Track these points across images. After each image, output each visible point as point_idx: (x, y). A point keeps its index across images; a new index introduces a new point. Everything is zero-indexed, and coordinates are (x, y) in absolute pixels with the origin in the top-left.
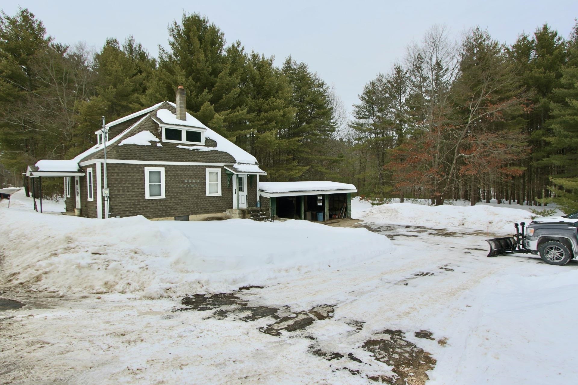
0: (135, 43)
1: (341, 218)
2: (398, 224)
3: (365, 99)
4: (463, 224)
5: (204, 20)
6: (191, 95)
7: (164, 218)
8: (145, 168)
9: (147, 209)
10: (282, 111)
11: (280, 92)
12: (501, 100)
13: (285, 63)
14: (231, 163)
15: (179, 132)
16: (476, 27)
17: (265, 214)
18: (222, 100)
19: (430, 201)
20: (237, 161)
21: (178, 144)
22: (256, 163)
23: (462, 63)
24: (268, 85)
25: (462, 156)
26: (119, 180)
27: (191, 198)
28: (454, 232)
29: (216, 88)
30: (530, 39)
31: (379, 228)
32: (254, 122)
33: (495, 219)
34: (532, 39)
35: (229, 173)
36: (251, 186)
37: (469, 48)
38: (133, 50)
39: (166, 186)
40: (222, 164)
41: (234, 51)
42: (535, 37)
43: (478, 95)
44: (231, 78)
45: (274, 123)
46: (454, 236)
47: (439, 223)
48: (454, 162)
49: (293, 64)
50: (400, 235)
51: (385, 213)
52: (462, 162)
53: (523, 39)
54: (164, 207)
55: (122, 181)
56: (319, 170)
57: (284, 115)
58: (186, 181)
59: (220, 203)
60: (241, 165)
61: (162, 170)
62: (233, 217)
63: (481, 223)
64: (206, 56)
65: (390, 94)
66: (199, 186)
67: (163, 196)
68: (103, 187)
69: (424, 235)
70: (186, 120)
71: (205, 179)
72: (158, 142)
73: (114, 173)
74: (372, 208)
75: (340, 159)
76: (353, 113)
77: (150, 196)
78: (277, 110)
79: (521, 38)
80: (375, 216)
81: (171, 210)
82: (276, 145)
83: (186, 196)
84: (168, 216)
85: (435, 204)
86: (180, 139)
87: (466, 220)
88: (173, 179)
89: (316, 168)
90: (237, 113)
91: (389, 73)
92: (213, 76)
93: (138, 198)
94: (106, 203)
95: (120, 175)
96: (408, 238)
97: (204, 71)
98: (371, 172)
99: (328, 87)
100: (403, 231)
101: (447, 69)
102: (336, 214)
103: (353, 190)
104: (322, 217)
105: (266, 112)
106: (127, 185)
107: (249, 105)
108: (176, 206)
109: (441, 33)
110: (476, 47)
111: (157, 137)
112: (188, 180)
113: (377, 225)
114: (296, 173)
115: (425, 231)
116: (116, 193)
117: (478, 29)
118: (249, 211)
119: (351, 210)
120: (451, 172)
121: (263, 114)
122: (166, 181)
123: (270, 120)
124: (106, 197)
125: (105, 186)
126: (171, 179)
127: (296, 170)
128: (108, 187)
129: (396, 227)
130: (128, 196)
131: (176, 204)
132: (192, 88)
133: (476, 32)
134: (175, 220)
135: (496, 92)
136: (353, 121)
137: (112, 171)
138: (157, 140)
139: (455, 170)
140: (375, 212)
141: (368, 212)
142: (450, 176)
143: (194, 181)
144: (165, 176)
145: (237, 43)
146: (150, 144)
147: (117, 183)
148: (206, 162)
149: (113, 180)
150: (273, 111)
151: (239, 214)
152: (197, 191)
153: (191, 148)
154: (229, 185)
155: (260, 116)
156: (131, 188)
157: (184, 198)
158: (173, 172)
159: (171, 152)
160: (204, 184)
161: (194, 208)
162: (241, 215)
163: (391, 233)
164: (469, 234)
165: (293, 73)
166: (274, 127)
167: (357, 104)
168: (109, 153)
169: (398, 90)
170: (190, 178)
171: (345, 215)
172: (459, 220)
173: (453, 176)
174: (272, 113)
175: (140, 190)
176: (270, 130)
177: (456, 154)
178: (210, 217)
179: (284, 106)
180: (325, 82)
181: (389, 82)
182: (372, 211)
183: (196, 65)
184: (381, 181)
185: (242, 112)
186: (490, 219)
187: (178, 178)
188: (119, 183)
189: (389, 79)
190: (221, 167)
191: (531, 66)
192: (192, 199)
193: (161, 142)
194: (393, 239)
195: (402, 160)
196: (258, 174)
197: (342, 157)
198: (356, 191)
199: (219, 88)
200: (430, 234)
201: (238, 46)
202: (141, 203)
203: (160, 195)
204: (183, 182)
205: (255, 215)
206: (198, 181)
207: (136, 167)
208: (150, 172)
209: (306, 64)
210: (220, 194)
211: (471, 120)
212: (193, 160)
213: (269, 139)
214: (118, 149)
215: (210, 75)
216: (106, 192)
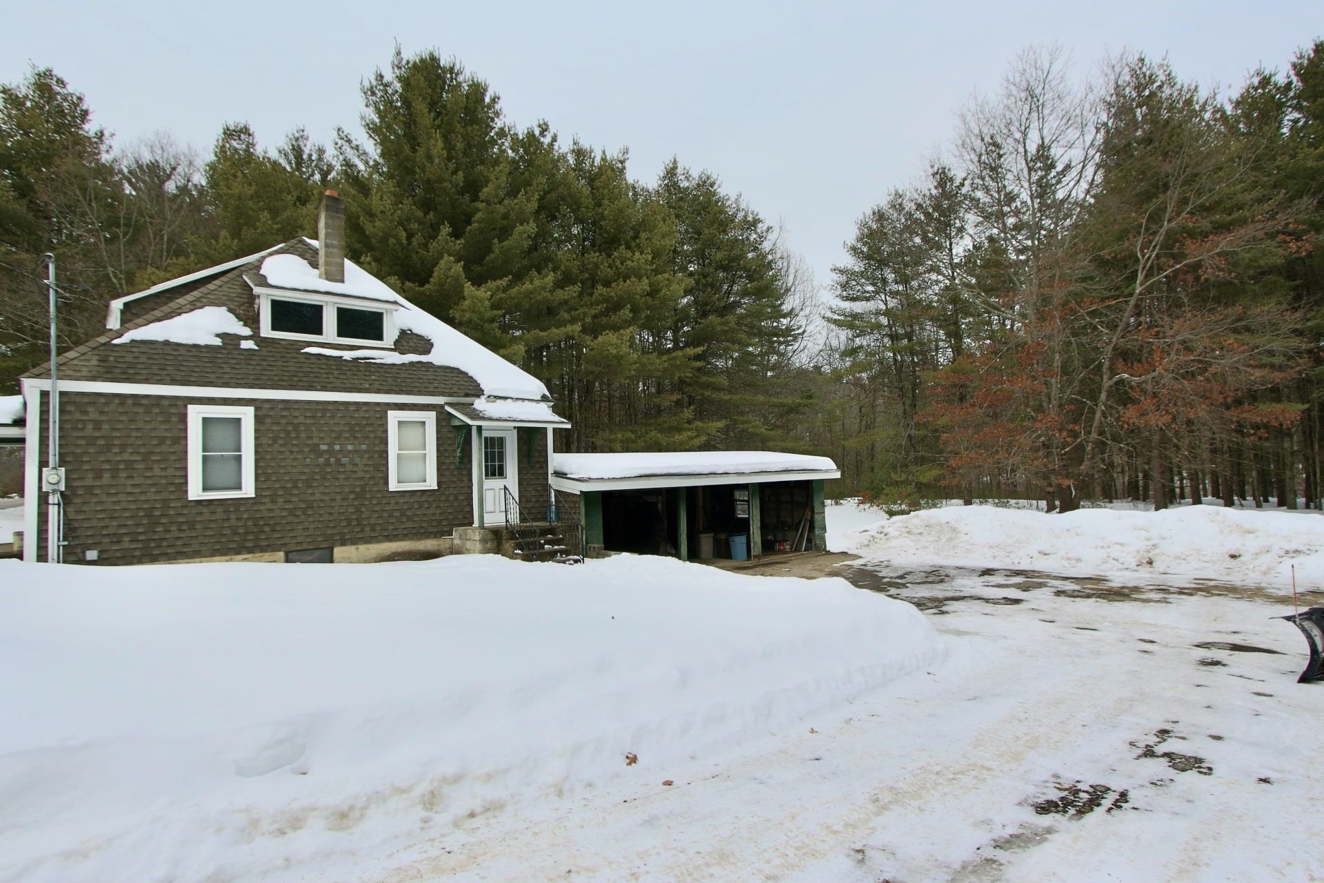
0: (309, 144)
1: (797, 550)
2: (960, 564)
3: (862, 252)
4: (1150, 563)
5: (451, 70)
6: (409, 243)
7: (250, 556)
8: (190, 407)
9: (192, 528)
10: (646, 281)
11: (643, 235)
12: (1222, 228)
13: (662, 175)
14: (467, 395)
15: (317, 310)
16: (1137, 56)
17: (562, 539)
18: (492, 256)
19: (1043, 504)
20: (487, 393)
21: (310, 344)
22: (544, 399)
23: (1108, 148)
24: (611, 217)
25: (1121, 381)
26: (101, 442)
27: (338, 497)
28: (1130, 585)
29: (475, 225)
30: (1281, 80)
31: (901, 577)
32: (576, 310)
33: (1248, 546)
34: (1286, 81)
35: (457, 423)
36: (529, 461)
37: (1122, 110)
38: (302, 159)
39: (257, 461)
40: (440, 400)
41: (531, 143)
42: (1292, 73)
43: (1155, 218)
44: (515, 201)
45: (627, 312)
46: (1136, 600)
47: (1079, 560)
48: (1103, 396)
49: (682, 177)
50: (963, 598)
51: (921, 534)
52: (1122, 395)
53: (1260, 83)
54: (250, 523)
55: (109, 447)
56: (750, 430)
57: (654, 292)
58: (324, 447)
59: (432, 510)
60: (499, 401)
61: (247, 415)
62: (468, 551)
63: (1206, 559)
64: (449, 146)
65: (925, 238)
66: (365, 461)
67: (248, 489)
68: (43, 463)
69: (1041, 598)
70: (342, 281)
71: (385, 441)
72: (246, 338)
73: (84, 422)
74: (885, 522)
75: (805, 401)
76: (833, 288)
77: (205, 489)
78: (633, 279)
79: (1256, 81)
80: (894, 543)
81: (274, 531)
82: (634, 367)
83: (322, 489)
84: (263, 550)
85: (1058, 510)
86: (319, 331)
87: (1157, 551)
88: (281, 442)
89: (745, 426)
90: (527, 286)
91: (920, 185)
92: (467, 197)
93: (165, 495)
94: (53, 512)
95: (106, 426)
96: (989, 608)
97: (445, 184)
98: (886, 434)
99: (769, 229)
100: (974, 585)
101: (1068, 167)
102: (785, 541)
103: (827, 471)
104: (744, 546)
105: (607, 284)
106: (126, 456)
107: (563, 268)
108: (290, 519)
109: (1046, 66)
110: (1140, 105)
111: (246, 325)
112: (331, 445)
113: (896, 569)
114: (691, 438)
115: (1041, 585)
116: (89, 481)
117: (1142, 60)
118: (512, 532)
119: (824, 529)
120: (1096, 423)
121: (601, 290)
122: (257, 446)
123: (616, 306)
124: (54, 491)
125: (53, 459)
126: (275, 439)
127: (690, 430)
128: (62, 462)
129: (952, 572)
130: (129, 490)
131: (292, 512)
132: (415, 226)
133: (1137, 68)
134: (287, 560)
135: (1206, 209)
136: (834, 307)
137: (78, 416)
138: (247, 331)
139: (1106, 417)
140: (892, 531)
141: (873, 533)
142: (1094, 436)
143: (350, 448)
144: (256, 431)
145: (540, 126)
146: (218, 342)
147: (92, 450)
148: (388, 392)
149: (83, 442)
150: (625, 281)
151: (483, 541)
152: (360, 474)
153: (348, 355)
154: (461, 458)
155: (591, 294)
156: (142, 466)
157: (318, 496)
158: (283, 421)
159: (281, 363)
160: (381, 457)
161: (349, 524)
162: (489, 545)
163: (936, 591)
164: (1181, 591)
165: (681, 199)
166: (626, 321)
167: (841, 265)
168: (75, 362)
169: (944, 227)
170: (338, 438)
171: (809, 541)
172: (1138, 551)
173: (1101, 433)
174: (620, 288)
175: (171, 472)
176: (616, 328)
177: (1105, 377)
178: (399, 550)
179: (652, 270)
180: (760, 216)
181: (919, 206)
182: (886, 531)
183: (423, 169)
184: (912, 455)
185: (540, 284)
186: (1232, 545)
187: (297, 438)
188: (100, 453)
189: (920, 200)
190: (438, 409)
191: (1291, 145)
192: (343, 499)
193: (255, 337)
194: (943, 613)
195: (962, 399)
196: (550, 428)
197: (810, 397)
198: (838, 475)
199: (482, 225)
200: (1059, 593)
201: (542, 133)
202: (172, 512)
203: (239, 487)
204: (315, 449)
205: (527, 544)
206: (364, 447)
207: (158, 405)
208: (205, 420)
209: (714, 176)
210: (432, 483)
211: (1141, 284)
212: (349, 386)
213: (614, 352)
214: (109, 353)
215: (461, 193)
216: (55, 477)
